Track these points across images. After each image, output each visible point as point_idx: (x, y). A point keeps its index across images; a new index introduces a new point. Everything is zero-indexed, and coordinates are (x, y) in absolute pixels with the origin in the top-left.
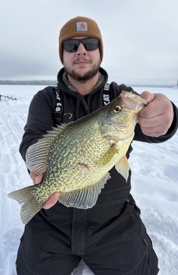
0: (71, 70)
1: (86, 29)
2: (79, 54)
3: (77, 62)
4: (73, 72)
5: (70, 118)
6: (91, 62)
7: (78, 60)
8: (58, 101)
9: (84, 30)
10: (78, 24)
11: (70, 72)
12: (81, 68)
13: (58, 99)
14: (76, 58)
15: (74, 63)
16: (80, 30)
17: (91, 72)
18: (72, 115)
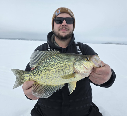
0: (58, 33)
3: (61, 29)
4: (59, 34)
6: (69, 30)
11: (57, 34)
12: (63, 32)
14: (61, 27)
17: (68, 35)
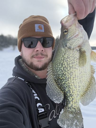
1: (43, 31)
2: (37, 51)
5: (49, 109)
6: (47, 56)
7: (37, 55)
8: (37, 101)
9: (41, 31)
10: (37, 26)
13: (37, 99)
15: (33, 57)
16: (38, 31)
18: (49, 105)
